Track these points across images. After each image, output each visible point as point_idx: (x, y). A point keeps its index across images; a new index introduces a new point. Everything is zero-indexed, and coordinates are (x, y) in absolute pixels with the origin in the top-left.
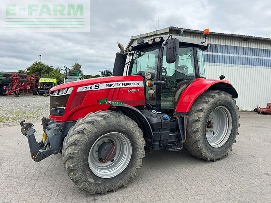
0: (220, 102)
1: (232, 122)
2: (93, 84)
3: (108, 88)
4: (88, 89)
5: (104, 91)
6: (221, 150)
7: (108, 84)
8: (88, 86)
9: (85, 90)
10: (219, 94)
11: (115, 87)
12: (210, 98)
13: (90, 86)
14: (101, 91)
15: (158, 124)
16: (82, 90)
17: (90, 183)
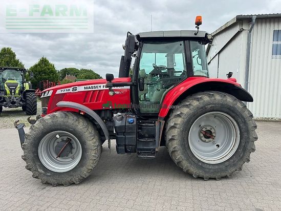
0: (211, 106)
1: (241, 134)
2: (70, 87)
3: (86, 90)
4: (66, 92)
5: (81, 93)
6: (217, 167)
7: (86, 86)
8: (65, 89)
9: (63, 92)
10: (210, 96)
11: (94, 89)
12: (195, 101)
13: (67, 89)
14: (79, 93)
15: (120, 127)
16: (60, 93)
17: (41, 173)
